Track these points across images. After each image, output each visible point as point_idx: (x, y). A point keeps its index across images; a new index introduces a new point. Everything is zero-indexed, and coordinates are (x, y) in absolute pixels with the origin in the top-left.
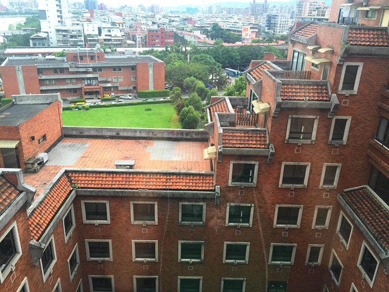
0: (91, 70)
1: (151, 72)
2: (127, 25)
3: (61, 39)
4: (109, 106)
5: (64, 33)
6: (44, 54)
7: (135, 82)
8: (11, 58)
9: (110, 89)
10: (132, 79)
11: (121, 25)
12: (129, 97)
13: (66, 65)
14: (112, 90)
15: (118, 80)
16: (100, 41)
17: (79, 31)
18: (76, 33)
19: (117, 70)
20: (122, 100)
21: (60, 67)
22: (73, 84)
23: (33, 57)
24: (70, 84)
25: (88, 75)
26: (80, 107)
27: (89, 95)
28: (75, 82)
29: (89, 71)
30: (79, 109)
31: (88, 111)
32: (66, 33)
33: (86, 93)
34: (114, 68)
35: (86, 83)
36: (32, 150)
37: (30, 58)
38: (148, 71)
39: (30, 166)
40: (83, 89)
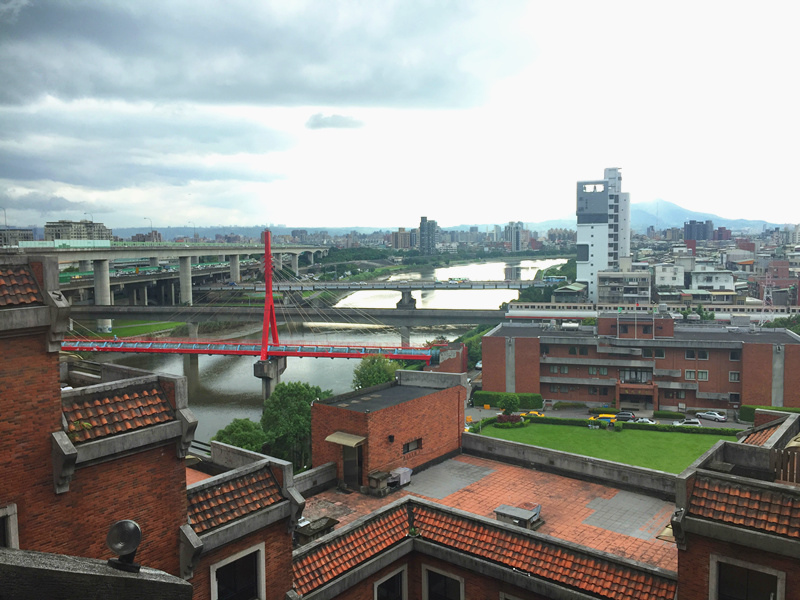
0: (639, 352)
1: (778, 365)
2: (759, 267)
3: (606, 295)
4: (664, 430)
5: (613, 284)
6: (560, 320)
7: (738, 385)
8: (506, 324)
9: (677, 394)
10: (732, 378)
11: (748, 267)
12: (718, 416)
13: (591, 341)
14: (683, 396)
15: (698, 376)
16: (684, 299)
17: (644, 279)
18: (636, 283)
19: (697, 355)
20: (697, 420)
21: (581, 343)
22: (602, 377)
23: (542, 325)
24: (596, 376)
25: (633, 362)
26: (603, 422)
27: (632, 402)
28: (605, 373)
29: (634, 354)
30: (603, 427)
31: (618, 433)
32: (617, 284)
33: (624, 398)
34: (691, 352)
35: (627, 378)
36: (388, 458)
37: (536, 325)
38: (770, 363)
39: (373, 484)
40: (617, 388)
